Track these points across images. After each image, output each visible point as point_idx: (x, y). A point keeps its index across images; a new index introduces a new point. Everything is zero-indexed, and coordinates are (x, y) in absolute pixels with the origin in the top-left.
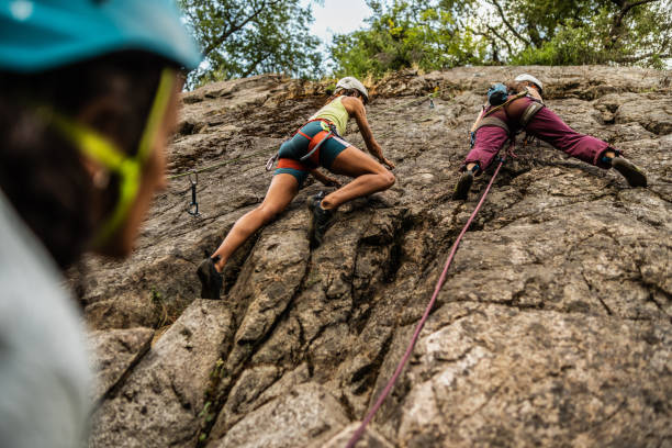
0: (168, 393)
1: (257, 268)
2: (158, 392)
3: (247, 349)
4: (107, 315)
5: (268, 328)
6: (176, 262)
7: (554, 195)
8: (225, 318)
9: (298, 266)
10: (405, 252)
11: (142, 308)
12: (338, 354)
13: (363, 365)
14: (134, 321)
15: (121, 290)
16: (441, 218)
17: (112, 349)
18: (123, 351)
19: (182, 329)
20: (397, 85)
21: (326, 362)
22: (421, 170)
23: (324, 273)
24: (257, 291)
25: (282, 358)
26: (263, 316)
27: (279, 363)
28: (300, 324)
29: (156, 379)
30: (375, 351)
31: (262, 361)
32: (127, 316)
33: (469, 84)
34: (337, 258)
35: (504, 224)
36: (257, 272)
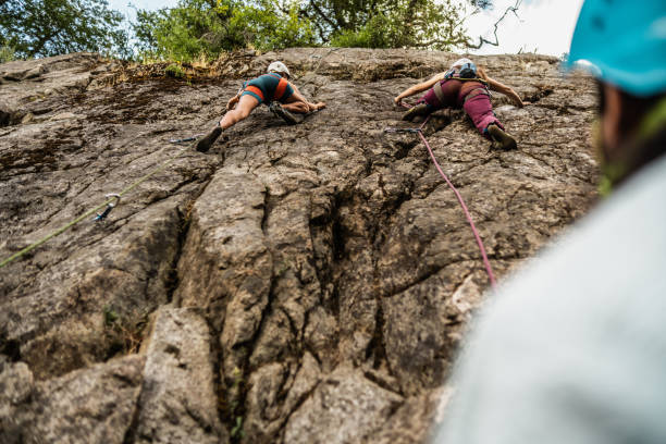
0: (186, 421)
1: (221, 264)
2: (175, 422)
3: (242, 352)
4: (51, 352)
5: (257, 325)
6: (111, 275)
7: (454, 162)
8: (202, 325)
9: (266, 256)
10: (346, 228)
11: (90, 335)
12: (332, 337)
13: (368, 341)
14: (84, 352)
15: (59, 318)
16: (371, 192)
17: (110, 387)
18: (124, 387)
19: (165, 347)
20: (237, 65)
21: (326, 346)
22: (322, 149)
23: (290, 259)
24: (232, 289)
25: (281, 353)
26: (249, 314)
27: (279, 359)
28: (287, 314)
29: (168, 408)
30: (371, 326)
31: (261, 362)
32: (75, 348)
33: (310, 65)
34: (296, 242)
35: (429, 191)
36: (222, 268)
